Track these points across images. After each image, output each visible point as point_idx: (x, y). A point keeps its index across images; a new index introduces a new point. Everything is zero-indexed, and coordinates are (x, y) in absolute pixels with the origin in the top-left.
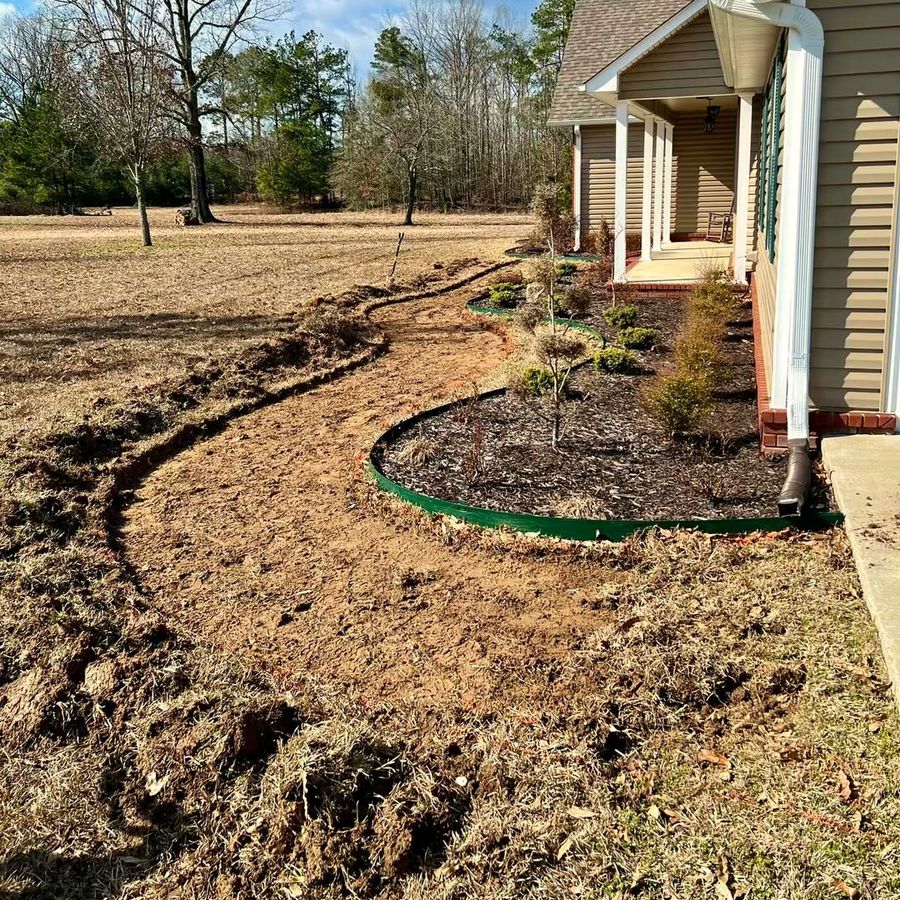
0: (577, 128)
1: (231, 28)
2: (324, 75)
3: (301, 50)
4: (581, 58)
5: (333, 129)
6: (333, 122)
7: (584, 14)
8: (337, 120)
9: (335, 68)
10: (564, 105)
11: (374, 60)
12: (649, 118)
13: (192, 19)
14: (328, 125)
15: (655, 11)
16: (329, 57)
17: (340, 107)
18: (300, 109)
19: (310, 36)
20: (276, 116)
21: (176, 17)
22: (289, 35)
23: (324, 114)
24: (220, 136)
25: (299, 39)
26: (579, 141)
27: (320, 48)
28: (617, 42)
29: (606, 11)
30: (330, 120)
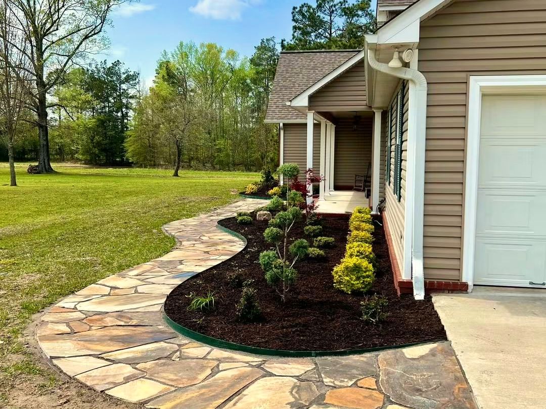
0: (281, 125)
1: (70, 57)
2: (124, 86)
3: (110, 71)
4: (284, 86)
5: (129, 118)
6: (129, 114)
7: (285, 61)
8: (131, 113)
9: (131, 82)
10: (273, 112)
11: (154, 79)
12: (323, 121)
13: (45, 50)
14: (125, 116)
15: (324, 62)
16: (128, 76)
17: (134, 106)
18: (108, 107)
19: (117, 63)
20: (93, 110)
21: (35, 49)
22: (103, 62)
23: (124, 110)
24: (56, 120)
25: (109, 65)
26: (282, 132)
27: (123, 70)
28: (303, 78)
29: (297, 61)
30: (127, 113)
